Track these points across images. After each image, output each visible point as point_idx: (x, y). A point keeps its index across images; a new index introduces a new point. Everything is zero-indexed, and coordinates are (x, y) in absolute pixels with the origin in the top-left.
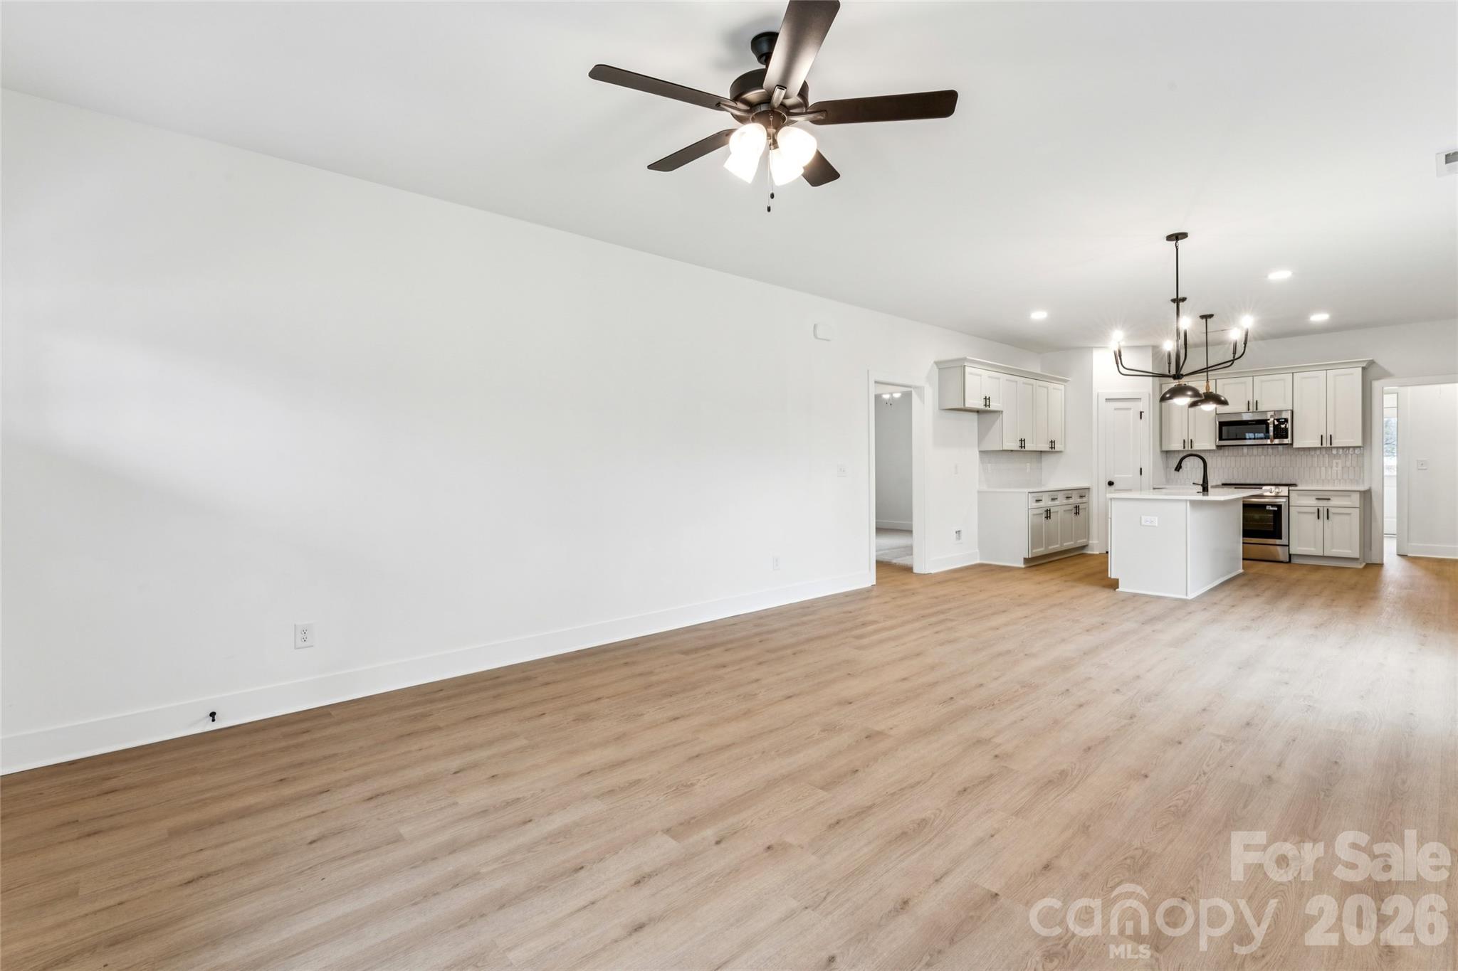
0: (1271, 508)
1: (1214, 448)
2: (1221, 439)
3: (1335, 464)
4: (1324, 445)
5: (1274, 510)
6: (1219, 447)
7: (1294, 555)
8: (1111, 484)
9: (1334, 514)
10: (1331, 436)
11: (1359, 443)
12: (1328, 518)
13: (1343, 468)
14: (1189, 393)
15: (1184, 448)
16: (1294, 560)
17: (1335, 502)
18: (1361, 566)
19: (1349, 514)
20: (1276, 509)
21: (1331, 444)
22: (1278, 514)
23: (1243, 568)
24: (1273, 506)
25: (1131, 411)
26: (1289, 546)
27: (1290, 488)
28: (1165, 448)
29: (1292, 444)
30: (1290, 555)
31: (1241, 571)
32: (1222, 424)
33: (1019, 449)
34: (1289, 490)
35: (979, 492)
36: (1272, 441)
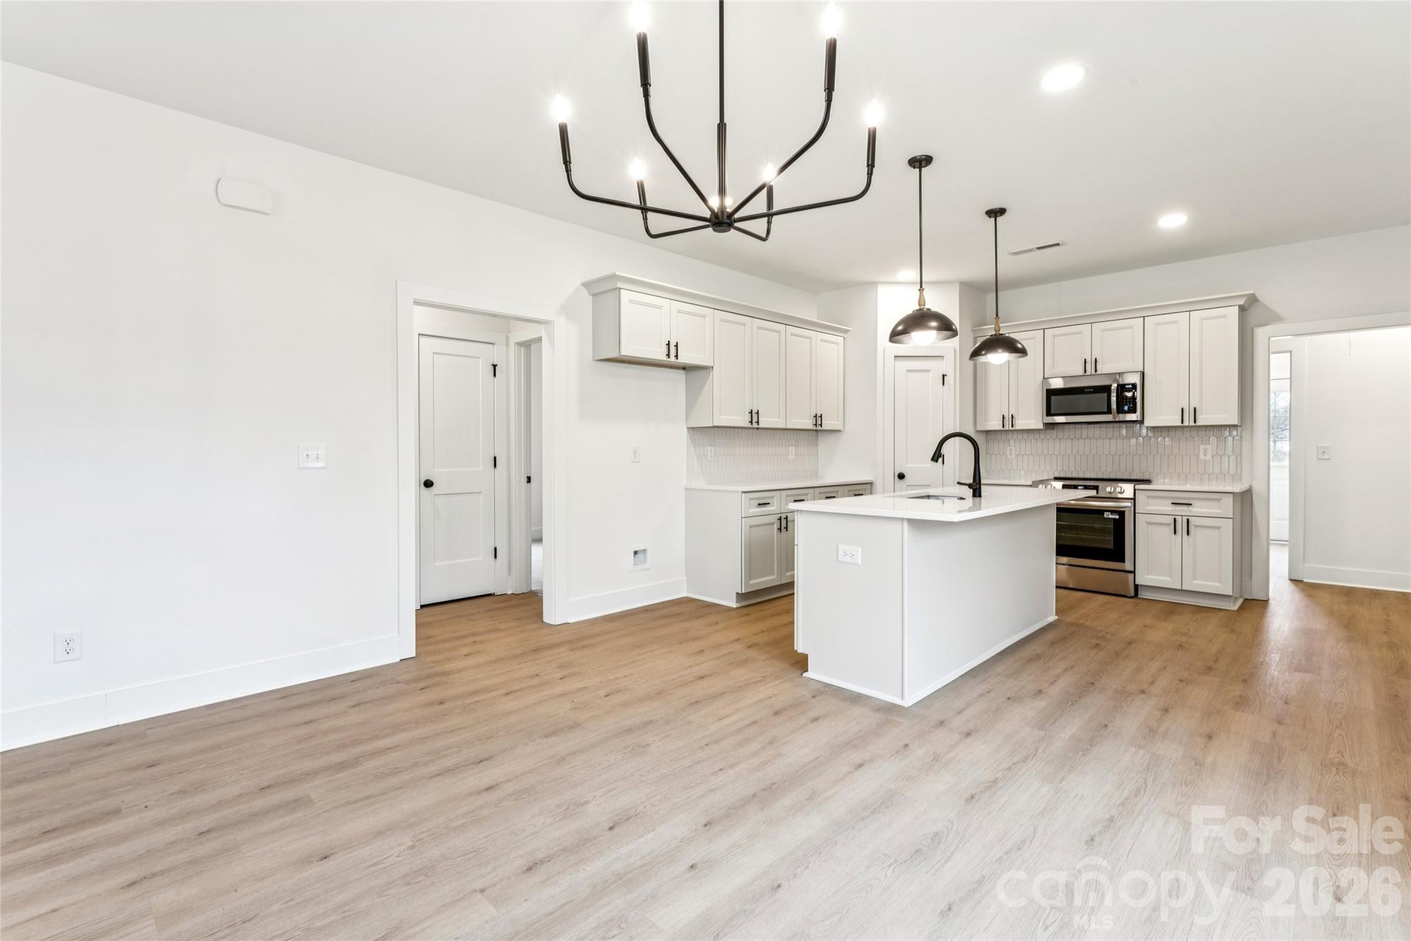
0: (1111, 516)
1: (1041, 426)
2: (1049, 413)
3: (1202, 451)
4: (1186, 423)
5: (1114, 519)
6: (1050, 426)
7: (1141, 585)
8: (901, 476)
9: (1196, 526)
10: (1195, 408)
11: (1235, 421)
12: (1188, 534)
13: (1213, 457)
14: (934, 324)
15: (1003, 426)
16: (1143, 594)
17: (1199, 508)
18: (1236, 608)
19: (1219, 528)
20: (1117, 517)
21: (1195, 422)
22: (1119, 525)
23: (1056, 615)
24: (1112, 512)
25: (930, 374)
26: (1134, 572)
27: (1137, 487)
28: (979, 428)
29: (1142, 422)
30: (1136, 587)
31: (1053, 618)
32: (1051, 393)
33: (749, 425)
34: (1135, 490)
35: (686, 489)
36: (1114, 417)
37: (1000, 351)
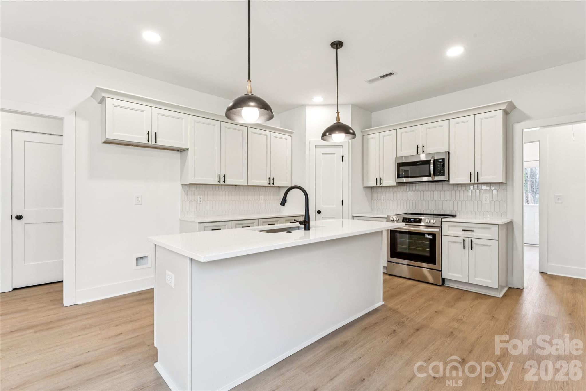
0: (428, 237)
1: (395, 184)
2: (399, 177)
3: (484, 199)
4: (473, 182)
5: (430, 239)
6: (400, 184)
7: (446, 279)
8: (319, 212)
9: (476, 244)
10: (477, 173)
11: (500, 179)
12: (471, 249)
13: (490, 201)
15: (376, 184)
16: (447, 284)
17: (478, 233)
18: (500, 296)
19: (490, 246)
20: (432, 237)
21: (478, 181)
22: (433, 242)
23: (383, 301)
24: (429, 234)
25: (335, 155)
26: (441, 271)
27: (443, 220)
28: (365, 185)
29: (448, 181)
30: (443, 280)
31: (381, 303)
32: (399, 165)
34: (442, 222)
35: (180, 220)
36: (433, 179)
37: (337, 132)
